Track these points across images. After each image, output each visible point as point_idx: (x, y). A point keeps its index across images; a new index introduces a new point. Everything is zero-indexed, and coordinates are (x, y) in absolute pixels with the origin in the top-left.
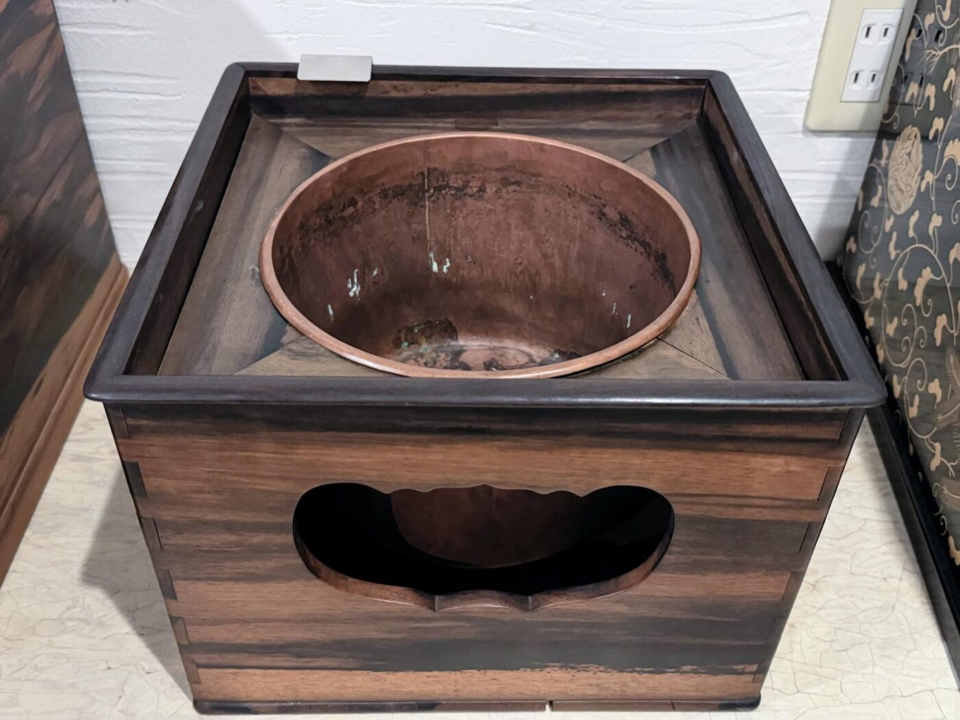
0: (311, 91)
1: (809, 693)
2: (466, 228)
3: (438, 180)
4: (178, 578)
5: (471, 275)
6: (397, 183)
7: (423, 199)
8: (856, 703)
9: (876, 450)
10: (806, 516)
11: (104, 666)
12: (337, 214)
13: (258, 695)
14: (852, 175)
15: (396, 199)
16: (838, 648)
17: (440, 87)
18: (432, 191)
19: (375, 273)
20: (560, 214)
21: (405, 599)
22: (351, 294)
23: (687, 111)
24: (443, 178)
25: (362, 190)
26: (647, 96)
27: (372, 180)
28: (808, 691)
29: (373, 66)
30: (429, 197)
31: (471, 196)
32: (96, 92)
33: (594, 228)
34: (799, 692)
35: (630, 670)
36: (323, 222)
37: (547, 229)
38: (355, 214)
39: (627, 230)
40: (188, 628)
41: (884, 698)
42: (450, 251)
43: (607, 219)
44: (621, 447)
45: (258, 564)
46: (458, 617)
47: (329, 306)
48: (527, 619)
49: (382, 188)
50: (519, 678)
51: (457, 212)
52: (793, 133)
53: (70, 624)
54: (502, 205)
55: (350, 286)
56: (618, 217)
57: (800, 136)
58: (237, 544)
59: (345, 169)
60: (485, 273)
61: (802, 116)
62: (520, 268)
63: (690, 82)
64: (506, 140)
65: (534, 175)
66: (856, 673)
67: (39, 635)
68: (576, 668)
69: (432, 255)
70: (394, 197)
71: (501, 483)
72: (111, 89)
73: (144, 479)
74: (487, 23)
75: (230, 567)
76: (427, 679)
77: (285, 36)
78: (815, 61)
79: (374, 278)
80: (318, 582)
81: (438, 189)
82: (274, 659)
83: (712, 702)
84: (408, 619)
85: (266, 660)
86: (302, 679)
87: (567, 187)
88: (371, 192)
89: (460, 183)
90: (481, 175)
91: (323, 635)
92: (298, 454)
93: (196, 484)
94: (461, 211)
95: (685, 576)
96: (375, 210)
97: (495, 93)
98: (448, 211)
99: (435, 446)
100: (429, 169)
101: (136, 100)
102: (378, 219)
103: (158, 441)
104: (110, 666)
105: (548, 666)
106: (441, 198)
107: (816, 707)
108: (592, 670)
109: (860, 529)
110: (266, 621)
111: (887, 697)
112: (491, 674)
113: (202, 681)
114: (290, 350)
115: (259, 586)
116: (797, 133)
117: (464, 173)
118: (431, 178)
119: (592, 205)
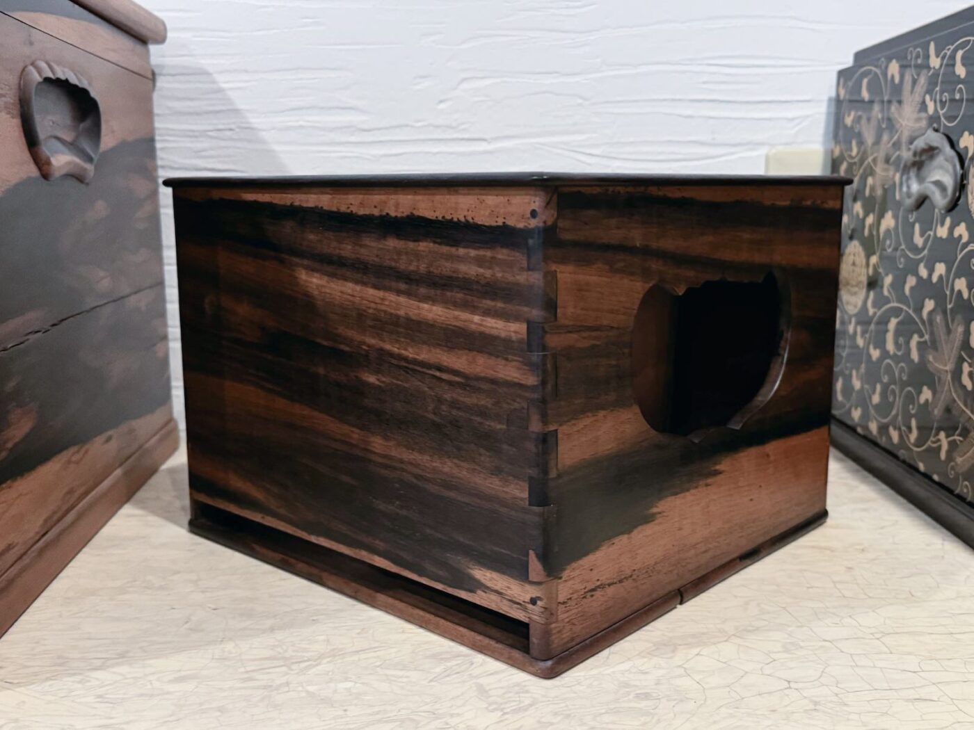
11: (168, 608)
53: (131, 589)
67: (99, 596)
109: (894, 524)
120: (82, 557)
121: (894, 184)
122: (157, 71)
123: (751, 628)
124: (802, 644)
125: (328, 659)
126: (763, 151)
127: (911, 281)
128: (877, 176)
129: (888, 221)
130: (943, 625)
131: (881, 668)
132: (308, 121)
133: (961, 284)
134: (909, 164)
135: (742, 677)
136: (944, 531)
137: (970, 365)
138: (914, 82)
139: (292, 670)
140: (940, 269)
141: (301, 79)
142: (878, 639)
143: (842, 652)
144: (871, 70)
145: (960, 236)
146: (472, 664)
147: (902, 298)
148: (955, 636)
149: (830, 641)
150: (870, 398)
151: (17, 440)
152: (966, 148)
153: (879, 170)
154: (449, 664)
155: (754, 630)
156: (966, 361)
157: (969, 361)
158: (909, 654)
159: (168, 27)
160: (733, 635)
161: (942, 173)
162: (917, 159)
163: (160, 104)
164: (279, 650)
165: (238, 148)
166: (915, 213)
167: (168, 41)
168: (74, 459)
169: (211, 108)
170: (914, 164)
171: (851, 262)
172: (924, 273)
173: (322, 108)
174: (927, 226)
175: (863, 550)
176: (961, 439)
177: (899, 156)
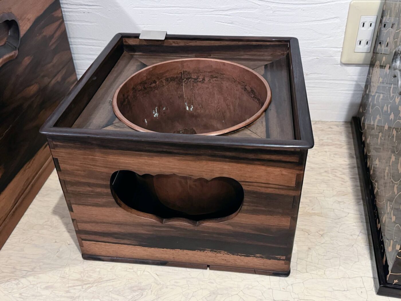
0: (145, 43)
1: (311, 273)
2: (198, 94)
3: (187, 75)
4: (73, 204)
5: (201, 112)
6: (172, 76)
7: (182, 82)
8: (329, 279)
9: (359, 188)
10: (292, 193)
11: (54, 241)
12: (148, 85)
13: (103, 253)
14: (362, 82)
15: (171, 82)
16: (327, 258)
17: (190, 42)
18: (185, 79)
19: (164, 109)
20: (231, 89)
21: (152, 218)
22: (155, 116)
23: (282, 52)
24: (189, 75)
25: (158, 78)
26: (267, 47)
27: (163, 74)
28: (311, 272)
29: (166, 34)
30: (185, 82)
31: (200, 82)
32: (78, 45)
33: (243, 94)
34: (307, 272)
35: (237, 254)
36: (142, 88)
37: (227, 95)
38: (156, 86)
39: (253, 94)
40: (78, 224)
41: (341, 278)
42: (193, 103)
43: (247, 91)
44: (220, 161)
45: (99, 200)
46: (171, 227)
47: (145, 120)
48: (196, 229)
49: (166, 77)
50: (195, 254)
51: (195, 88)
52: (336, 64)
53: (45, 226)
54: (211, 86)
55: (154, 113)
56: (250, 90)
57: (339, 66)
58: (92, 192)
59: (151, 69)
60: (206, 111)
61: (340, 58)
62: (219, 110)
63: (283, 41)
64: (211, 61)
65: (222, 74)
66: (332, 268)
67: (34, 230)
68: (216, 252)
69: (186, 104)
70: (171, 81)
71: (179, 173)
72: (83, 44)
73: (60, 165)
74: (215, 21)
75: (90, 200)
76: (162, 252)
77: (143, 26)
78: (344, 36)
79: (164, 111)
80: (120, 208)
81: (188, 79)
82: (109, 239)
83: (270, 272)
84: (153, 226)
85: (105, 239)
86: (118, 248)
87: (234, 79)
88: (162, 78)
89: (196, 77)
90: (203, 74)
91: (124, 230)
92: (110, 158)
93: (77, 168)
94: (196, 87)
95: (251, 216)
96: (163, 86)
97: (210, 45)
98: (192, 87)
99: (155, 157)
100: (184, 71)
101: (91, 48)
102: (165, 89)
103: (63, 150)
104: (56, 241)
105: (206, 250)
106: (189, 82)
107: (313, 278)
108: (222, 253)
109: (346, 216)
110: (104, 223)
111: (342, 278)
112: (185, 251)
113: (84, 246)
114: (115, 125)
115: (100, 208)
116: (338, 64)
117: (196, 73)
118: (185, 74)
119: (242, 85)
127: (386, 107)
140: (393, 116)
147: (382, 111)
168: (28, 167)
172: (389, 110)
174: (395, 91)
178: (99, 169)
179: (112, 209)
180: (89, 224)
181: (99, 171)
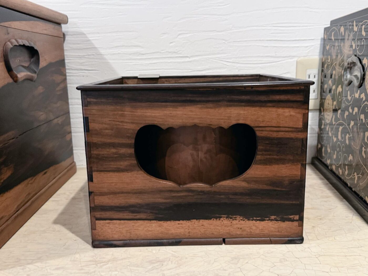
1: (322, 240)
4: (95, 171)
10: (300, 135)
13: (116, 237)
21: (170, 183)
35: (252, 219)
40: (95, 197)
44: (237, 106)
45: (122, 163)
46: (189, 190)
48: (213, 191)
50: (211, 224)
53: (47, 231)
68: (232, 218)
73: (89, 124)
76: (178, 225)
82: (124, 214)
83: (285, 239)
85: (121, 215)
86: (133, 226)
105: (222, 217)
108: (238, 219)
112: (201, 222)
113: (97, 228)
115: (121, 174)
120: (33, 218)
121: (342, 74)
122: (65, 33)
123: (269, 252)
124: (287, 259)
125: (111, 262)
126: (295, 59)
127: (347, 113)
128: (336, 71)
129: (340, 89)
130: (344, 252)
131: (315, 270)
132: (122, 51)
133: (362, 117)
134: (346, 67)
135: (261, 273)
136: (355, 211)
137: (365, 148)
138: (349, 36)
139: (97, 266)
140: (356, 110)
141: (119, 35)
142: (317, 258)
143: (302, 263)
144: (335, 29)
145: (363, 98)
146: (163, 265)
147: (344, 119)
148: (346, 257)
149: (298, 258)
150: (333, 157)
151: (5, 179)
152: (365, 64)
153: (337, 67)
154: (154, 265)
155: (271, 253)
156: (364, 146)
157: (365, 147)
158: (328, 264)
159: (68, 17)
160: (262, 255)
161: (357, 72)
162: (349, 66)
163: (66, 46)
164: (95, 258)
165: (95, 62)
166: (348, 87)
167: (69, 22)
168: (30, 182)
169: (85, 47)
170: (348, 68)
171: (328, 103)
172: (351, 110)
173: (127, 46)
174: (352, 93)
175: (321, 219)
176: (362, 176)
177: (343, 64)
178: (126, 126)
179: (133, 173)
180: (107, 196)
181: (126, 129)
